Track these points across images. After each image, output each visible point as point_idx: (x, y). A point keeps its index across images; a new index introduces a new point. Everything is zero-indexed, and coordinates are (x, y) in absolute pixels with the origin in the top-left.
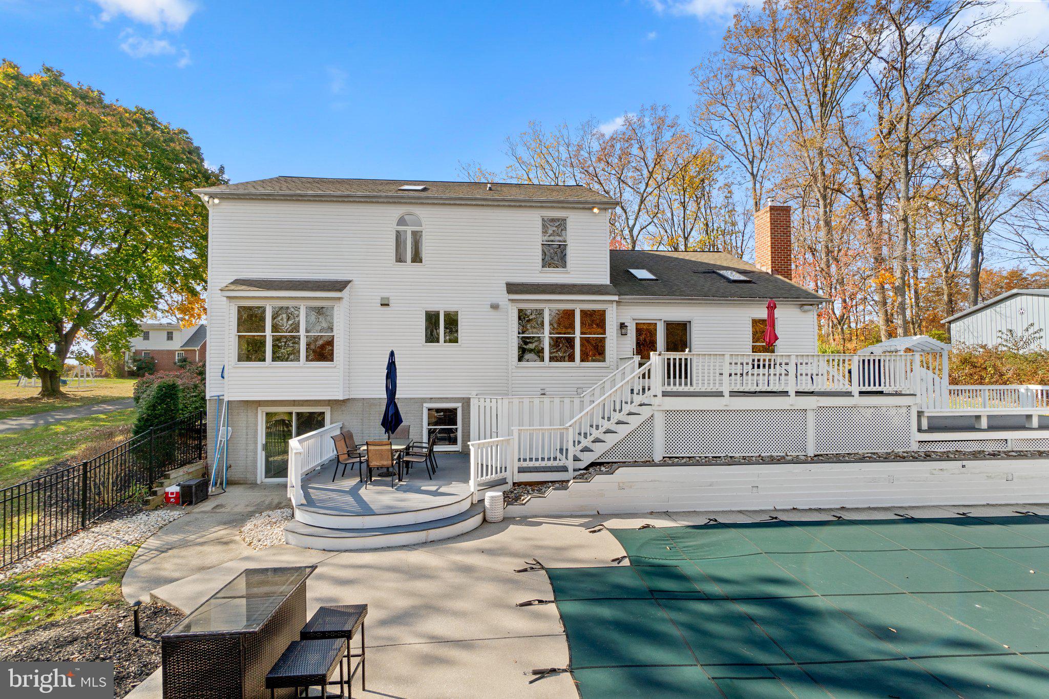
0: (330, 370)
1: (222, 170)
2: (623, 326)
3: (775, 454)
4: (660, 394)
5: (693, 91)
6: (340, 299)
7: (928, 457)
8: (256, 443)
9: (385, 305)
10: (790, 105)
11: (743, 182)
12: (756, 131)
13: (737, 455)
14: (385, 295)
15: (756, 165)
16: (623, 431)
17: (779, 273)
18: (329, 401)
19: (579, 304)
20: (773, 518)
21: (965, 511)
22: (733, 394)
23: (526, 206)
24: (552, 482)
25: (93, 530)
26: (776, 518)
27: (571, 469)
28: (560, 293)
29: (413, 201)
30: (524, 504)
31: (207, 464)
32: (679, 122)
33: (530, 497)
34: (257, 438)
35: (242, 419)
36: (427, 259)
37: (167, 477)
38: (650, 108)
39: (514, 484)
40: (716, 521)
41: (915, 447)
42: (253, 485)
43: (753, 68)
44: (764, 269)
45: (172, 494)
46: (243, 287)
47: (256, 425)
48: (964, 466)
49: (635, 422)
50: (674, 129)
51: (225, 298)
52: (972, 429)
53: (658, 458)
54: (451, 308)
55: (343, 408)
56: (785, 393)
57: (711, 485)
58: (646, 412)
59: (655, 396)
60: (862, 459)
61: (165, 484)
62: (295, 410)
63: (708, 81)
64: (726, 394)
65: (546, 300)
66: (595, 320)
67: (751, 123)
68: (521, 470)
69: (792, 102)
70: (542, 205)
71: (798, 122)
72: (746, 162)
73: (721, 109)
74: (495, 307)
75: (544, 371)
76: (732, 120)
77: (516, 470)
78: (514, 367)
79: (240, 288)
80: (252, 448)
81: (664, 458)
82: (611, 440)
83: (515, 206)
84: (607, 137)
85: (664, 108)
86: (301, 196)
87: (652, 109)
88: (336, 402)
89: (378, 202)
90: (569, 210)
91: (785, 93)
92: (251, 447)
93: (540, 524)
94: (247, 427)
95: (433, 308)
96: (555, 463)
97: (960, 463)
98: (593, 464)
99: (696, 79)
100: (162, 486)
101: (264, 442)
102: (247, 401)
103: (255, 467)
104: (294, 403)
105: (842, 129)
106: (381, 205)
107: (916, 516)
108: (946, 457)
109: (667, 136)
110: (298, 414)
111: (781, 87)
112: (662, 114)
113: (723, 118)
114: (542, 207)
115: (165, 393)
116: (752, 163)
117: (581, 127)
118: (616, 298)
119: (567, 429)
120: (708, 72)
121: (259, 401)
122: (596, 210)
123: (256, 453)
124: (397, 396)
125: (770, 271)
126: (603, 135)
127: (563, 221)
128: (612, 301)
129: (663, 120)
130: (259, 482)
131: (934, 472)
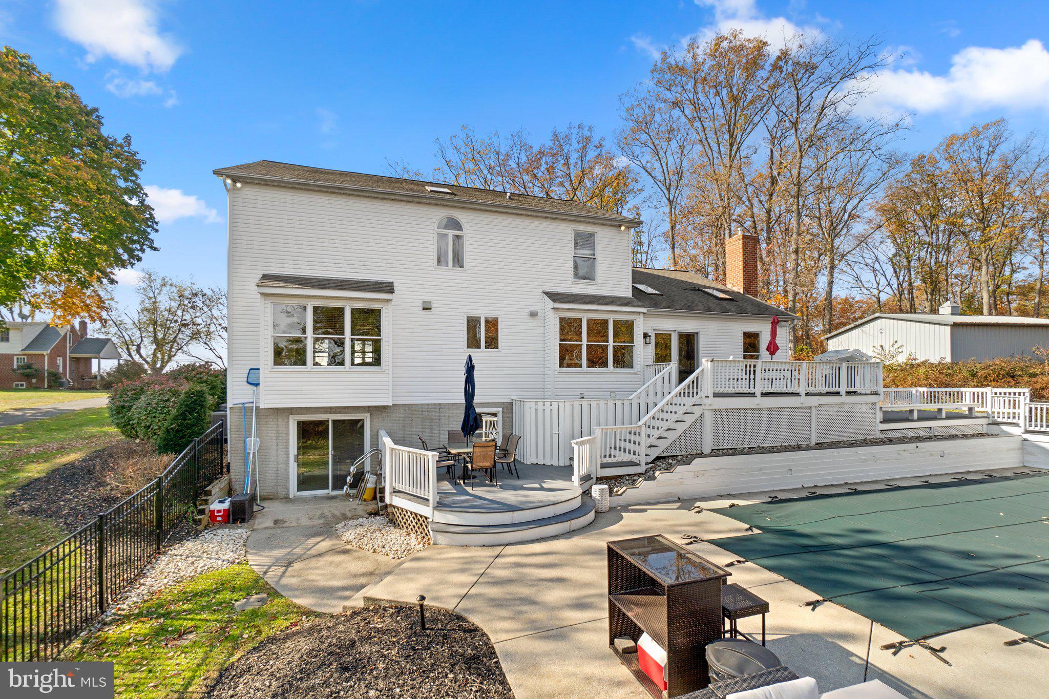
0: (379, 375)
1: (128, 139)
2: (646, 336)
3: (791, 444)
4: (711, 395)
5: (619, 115)
6: (388, 301)
7: (891, 441)
8: (288, 454)
9: (427, 308)
10: (704, 141)
11: (658, 206)
12: (672, 161)
13: (765, 446)
14: (427, 299)
15: (672, 191)
16: (681, 427)
17: (749, 293)
18: (369, 407)
19: (611, 314)
20: (813, 493)
21: (960, 476)
22: (764, 394)
23: (561, 219)
24: (628, 475)
25: (170, 552)
26: (814, 493)
27: (643, 464)
28: (599, 304)
29: (456, 205)
30: (621, 495)
31: (230, 479)
32: (604, 143)
33: (625, 488)
34: (288, 449)
35: (272, 428)
36: (468, 264)
37: (209, 493)
38: (577, 127)
39: (597, 478)
40: (777, 497)
41: (878, 435)
42: (287, 499)
43: (673, 103)
44: (735, 289)
45: (219, 511)
46: (281, 284)
47: (288, 434)
48: (917, 447)
49: (690, 419)
50: (599, 149)
51: (260, 295)
52: (935, 419)
53: (707, 451)
54: (491, 314)
55: (384, 414)
56: (797, 394)
57: (760, 470)
58: (697, 411)
59: (707, 397)
60: (852, 444)
61: (210, 501)
62: (332, 417)
63: (632, 109)
64: (758, 394)
65: (584, 310)
66: (625, 329)
67: (669, 153)
68: (604, 466)
69: (706, 139)
70: (576, 219)
71: (711, 158)
72: (664, 188)
73: (644, 137)
74: (533, 315)
75: (582, 376)
76: (653, 147)
77: (599, 466)
78: (556, 373)
79: (279, 285)
80: (284, 459)
81: (712, 450)
82: (672, 436)
83: (551, 218)
84: (536, 149)
85: (590, 129)
86: (340, 188)
87: (579, 128)
88: (377, 408)
89: (419, 203)
90: (599, 226)
91: (700, 129)
92: (282, 459)
93: (645, 510)
94: (277, 438)
95: (474, 313)
96: (615, 460)
97: (914, 445)
98: (658, 458)
99: (622, 105)
100: (207, 504)
101: (296, 454)
102: (277, 409)
103: (287, 480)
104: (331, 410)
105: (740, 168)
106: (423, 205)
107: (902, 485)
108: (902, 440)
109: (592, 154)
110: (334, 422)
111: (697, 124)
112: (586, 133)
113: (646, 146)
114: (575, 221)
115: (195, 400)
116: (669, 190)
117: (510, 137)
118: (644, 310)
119: (640, 427)
120: (633, 99)
121: (291, 408)
122: (623, 228)
123: (287, 464)
124: (475, 401)
125: (741, 291)
126: (531, 147)
127: (592, 235)
128: (640, 313)
129: (588, 140)
130: (291, 496)
131: (900, 452)
